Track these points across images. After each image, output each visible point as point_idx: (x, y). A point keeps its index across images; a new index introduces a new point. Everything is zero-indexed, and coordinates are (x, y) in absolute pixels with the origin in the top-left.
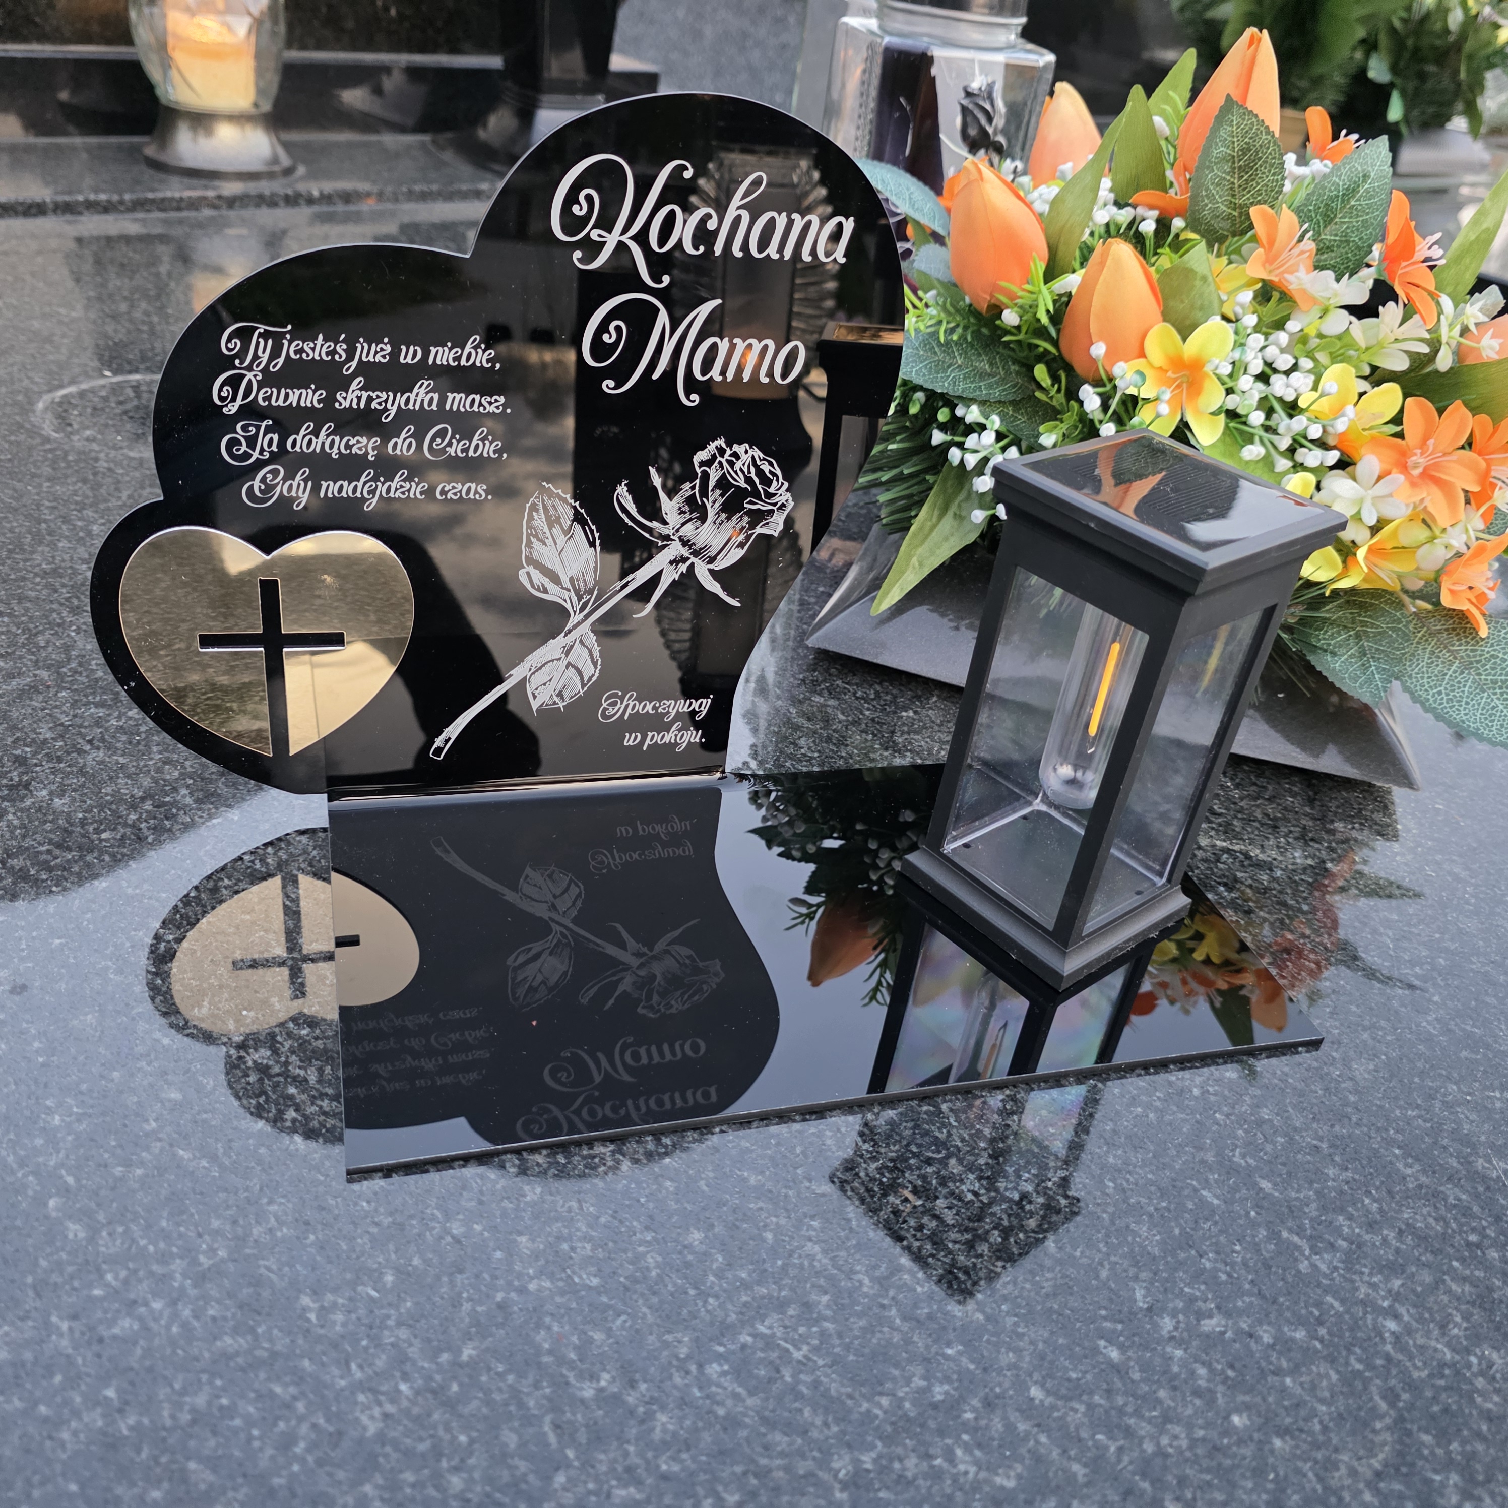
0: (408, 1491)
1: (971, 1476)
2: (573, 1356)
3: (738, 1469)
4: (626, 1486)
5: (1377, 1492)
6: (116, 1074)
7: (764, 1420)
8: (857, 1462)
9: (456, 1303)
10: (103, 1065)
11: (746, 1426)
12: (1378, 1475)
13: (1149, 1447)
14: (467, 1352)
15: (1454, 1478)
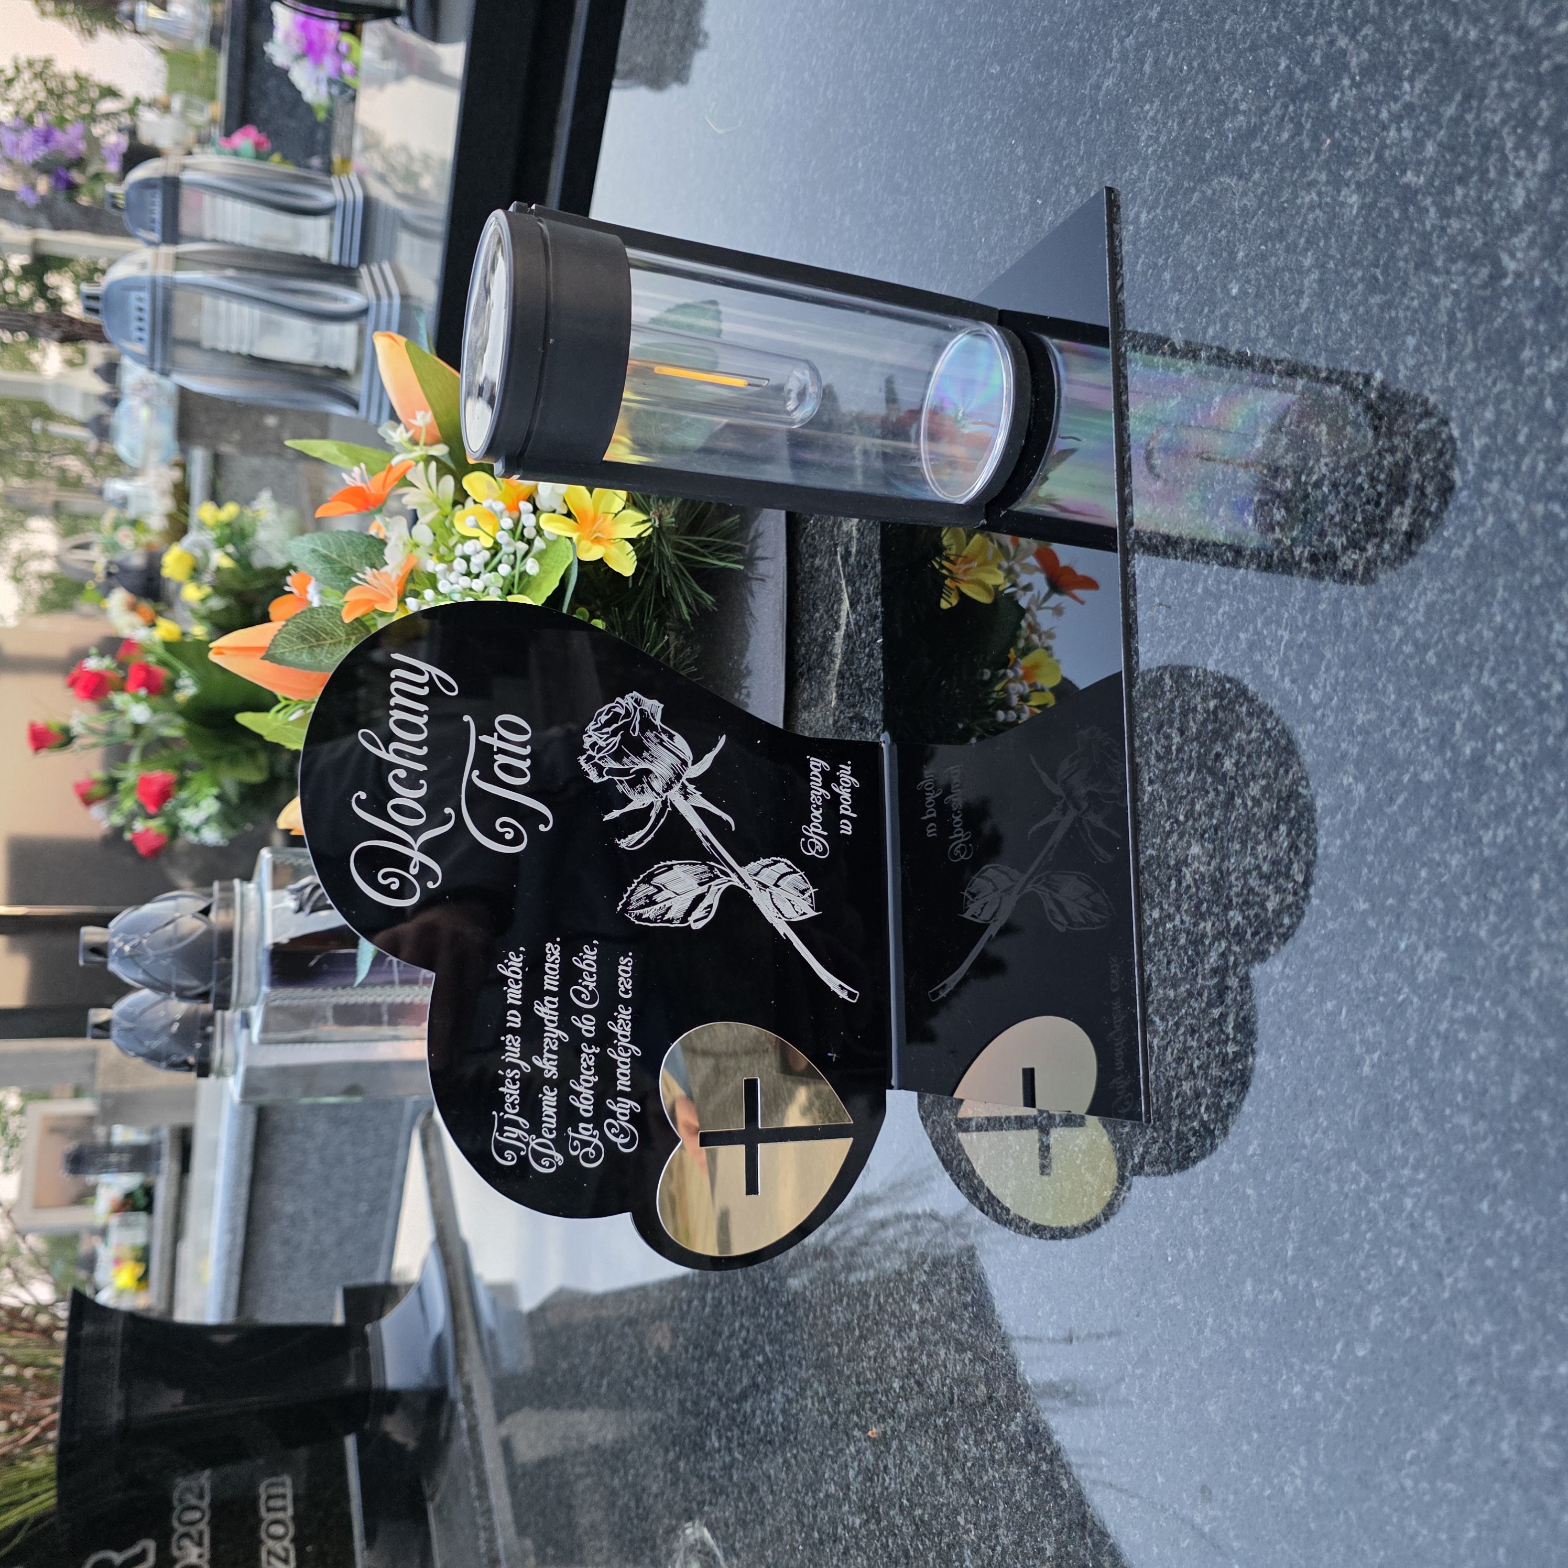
0: (1474, 897)
1: (1327, 460)
2: (1339, 817)
3: (1376, 638)
4: (1416, 720)
5: (1251, 171)
6: (1248, 1354)
7: (1338, 635)
8: (1345, 549)
9: (1330, 937)
10: (1243, 1371)
11: (1346, 648)
12: (1240, 177)
13: (1271, 342)
14: (1363, 906)
15: (1228, 125)
